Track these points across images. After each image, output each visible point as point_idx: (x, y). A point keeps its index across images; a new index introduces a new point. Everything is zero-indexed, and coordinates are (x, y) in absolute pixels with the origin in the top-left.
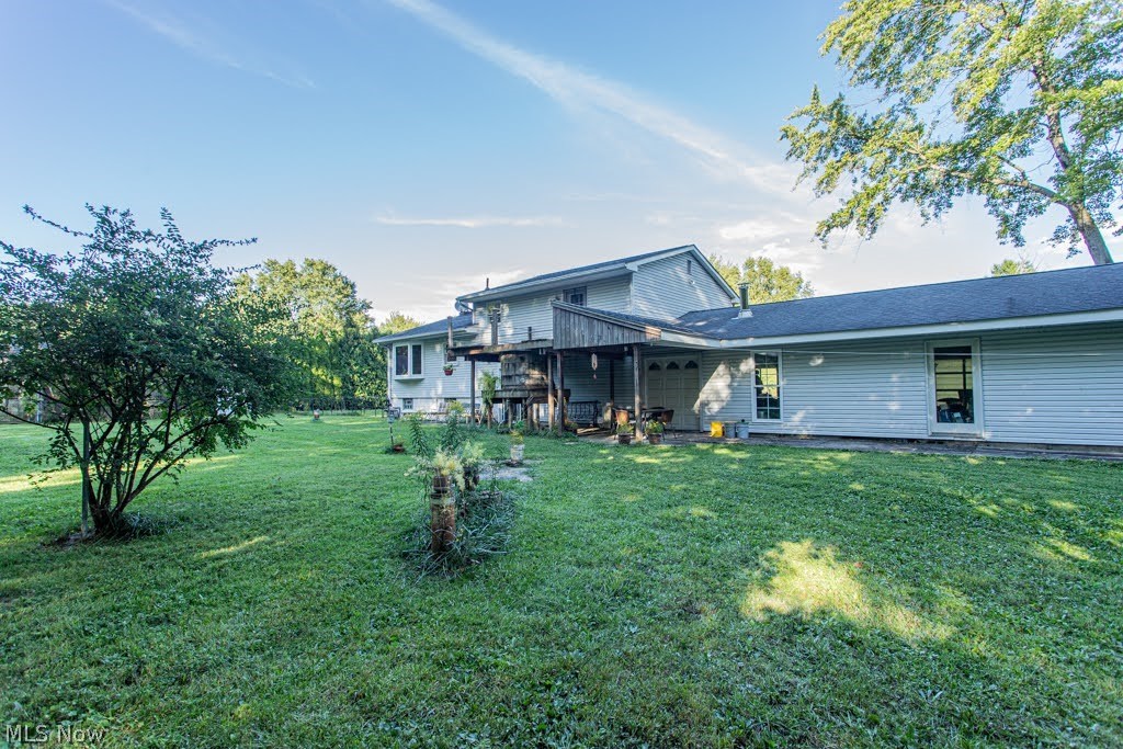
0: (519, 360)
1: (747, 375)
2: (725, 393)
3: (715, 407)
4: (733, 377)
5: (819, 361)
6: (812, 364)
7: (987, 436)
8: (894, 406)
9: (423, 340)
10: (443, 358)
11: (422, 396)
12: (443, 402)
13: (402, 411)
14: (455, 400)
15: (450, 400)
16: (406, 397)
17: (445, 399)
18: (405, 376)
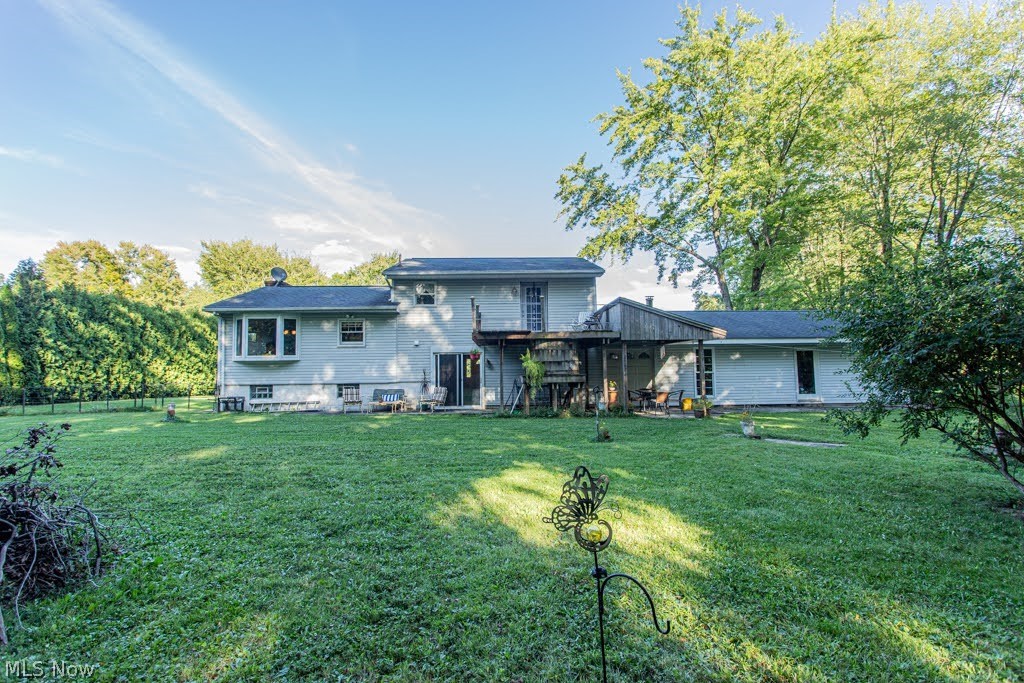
0: (567, 348)
1: (691, 364)
2: (675, 378)
3: (666, 388)
4: (679, 365)
5: (737, 356)
6: (732, 357)
7: (823, 400)
8: (779, 385)
9: (302, 314)
10: (338, 337)
11: (292, 382)
12: (335, 389)
13: (248, 401)
14: (357, 386)
15: (348, 386)
16: (257, 383)
17: (339, 385)
18: (269, 357)
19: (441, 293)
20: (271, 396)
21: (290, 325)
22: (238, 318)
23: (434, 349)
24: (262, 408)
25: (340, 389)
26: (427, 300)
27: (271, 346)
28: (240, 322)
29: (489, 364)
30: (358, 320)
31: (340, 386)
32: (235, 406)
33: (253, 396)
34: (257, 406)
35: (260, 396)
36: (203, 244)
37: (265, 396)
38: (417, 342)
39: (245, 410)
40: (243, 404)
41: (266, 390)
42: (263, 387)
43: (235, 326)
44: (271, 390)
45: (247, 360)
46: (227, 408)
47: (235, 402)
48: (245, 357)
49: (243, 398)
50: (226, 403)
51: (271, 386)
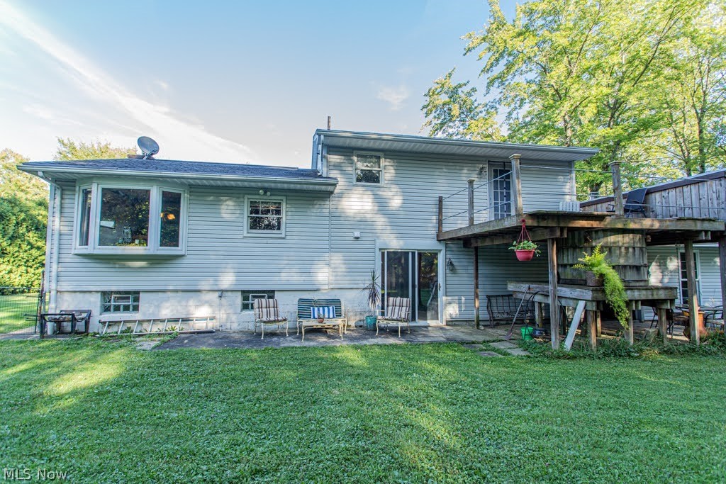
9: (191, 186)
10: (246, 222)
11: (171, 288)
12: (238, 299)
13: (97, 316)
14: (271, 294)
15: (259, 294)
16: (114, 289)
17: (243, 292)
18: (135, 249)
19: (388, 170)
20: (136, 308)
21: (171, 202)
22: (84, 187)
23: (379, 243)
24: (121, 328)
25: (246, 298)
26: (370, 178)
27: (139, 233)
28: (87, 193)
29: (451, 266)
30: (276, 198)
31: (246, 294)
32: (73, 327)
33: (107, 309)
34: (111, 324)
35: (117, 309)
36: (59, 141)
37: (126, 308)
38: (357, 234)
39: (91, 331)
40: (87, 323)
41: (130, 299)
42: (124, 295)
43: (78, 199)
44: (137, 300)
45: (96, 252)
46: (59, 331)
47: (74, 320)
48: (94, 247)
49: (89, 313)
50: (58, 322)
51: (138, 293)
